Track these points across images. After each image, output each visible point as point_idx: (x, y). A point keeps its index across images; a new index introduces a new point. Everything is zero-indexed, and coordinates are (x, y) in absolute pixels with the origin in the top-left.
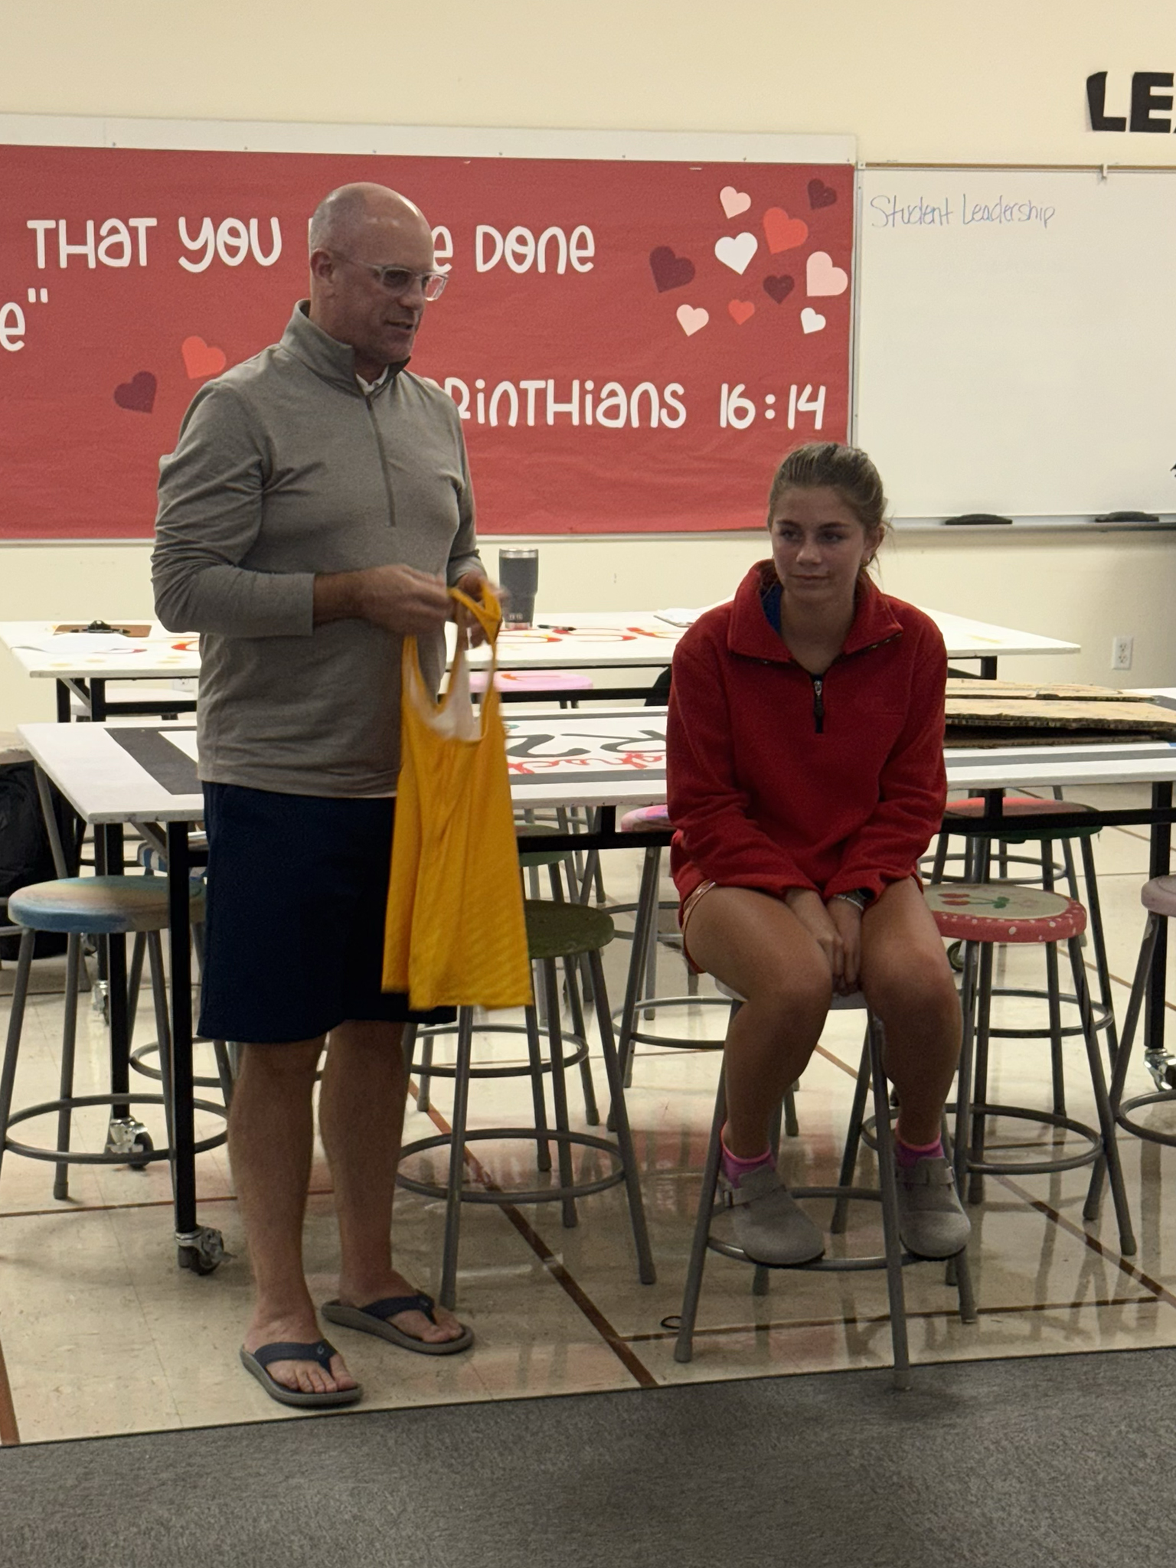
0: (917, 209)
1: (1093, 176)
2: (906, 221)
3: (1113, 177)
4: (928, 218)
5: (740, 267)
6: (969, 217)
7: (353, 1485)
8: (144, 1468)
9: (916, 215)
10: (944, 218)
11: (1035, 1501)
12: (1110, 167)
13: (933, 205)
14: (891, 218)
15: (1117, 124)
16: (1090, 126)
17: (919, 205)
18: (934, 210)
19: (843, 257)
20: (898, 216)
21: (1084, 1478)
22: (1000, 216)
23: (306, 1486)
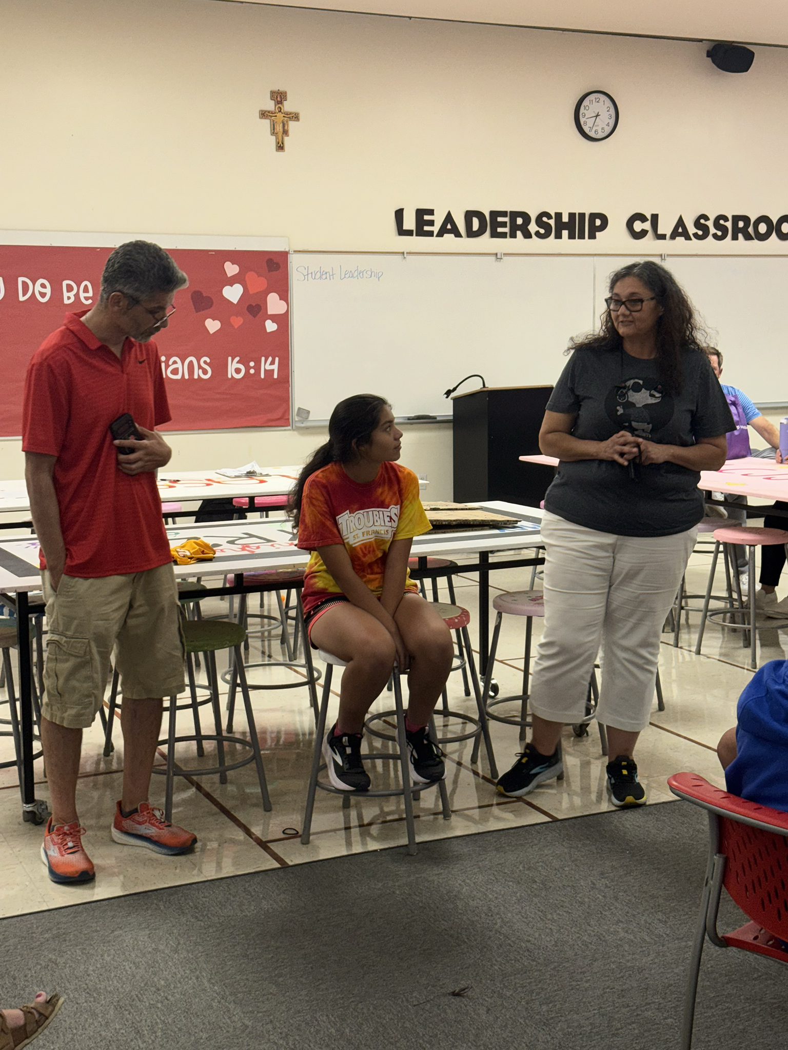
0: (319, 273)
1: (400, 257)
2: (313, 277)
3: (409, 257)
4: (324, 277)
5: (235, 300)
6: (343, 277)
7: (149, 932)
8: (34, 933)
9: (318, 275)
10: (331, 277)
11: (491, 910)
12: (407, 253)
13: (326, 271)
14: (306, 277)
15: (409, 233)
16: (397, 234)
17: (319, 270)
18: (326, 273)
19: (284, 295)
20: (310, 275)
21: (511, 896)
22: (357, 276)
23: (124, 934)
